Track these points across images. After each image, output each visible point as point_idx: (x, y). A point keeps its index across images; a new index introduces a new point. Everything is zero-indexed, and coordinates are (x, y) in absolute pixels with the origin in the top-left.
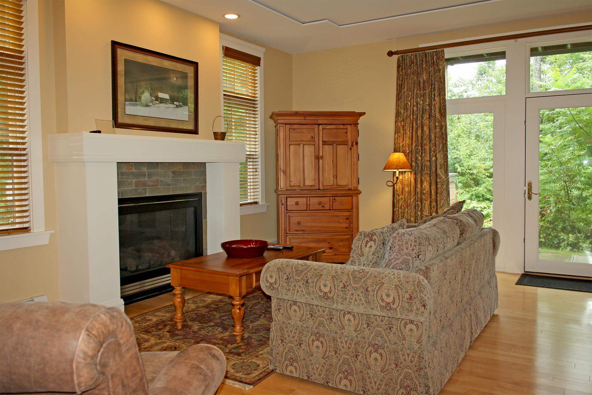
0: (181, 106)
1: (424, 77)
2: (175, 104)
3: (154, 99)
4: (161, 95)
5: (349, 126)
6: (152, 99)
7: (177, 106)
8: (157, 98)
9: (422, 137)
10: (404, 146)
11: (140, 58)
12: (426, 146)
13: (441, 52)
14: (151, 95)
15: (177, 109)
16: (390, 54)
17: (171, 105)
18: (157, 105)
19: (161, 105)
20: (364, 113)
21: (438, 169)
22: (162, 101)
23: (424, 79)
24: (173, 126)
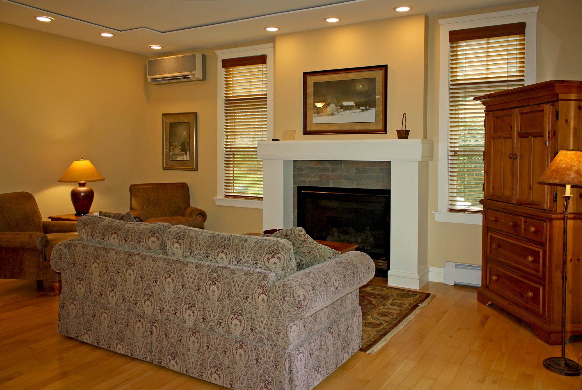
0: (366, 109)
2: (360, 109)
3: (339, 108)
4: (346, 103)
6: (337, 109)
7: (363, 110)
8: (342, 107)
11: (325, 78)
14: (336, 106)
15: (363, 113)
17: (357, 110)
18: (343, 113)
19: (346, 112)
22: (348, 108)
24: (358, 128)
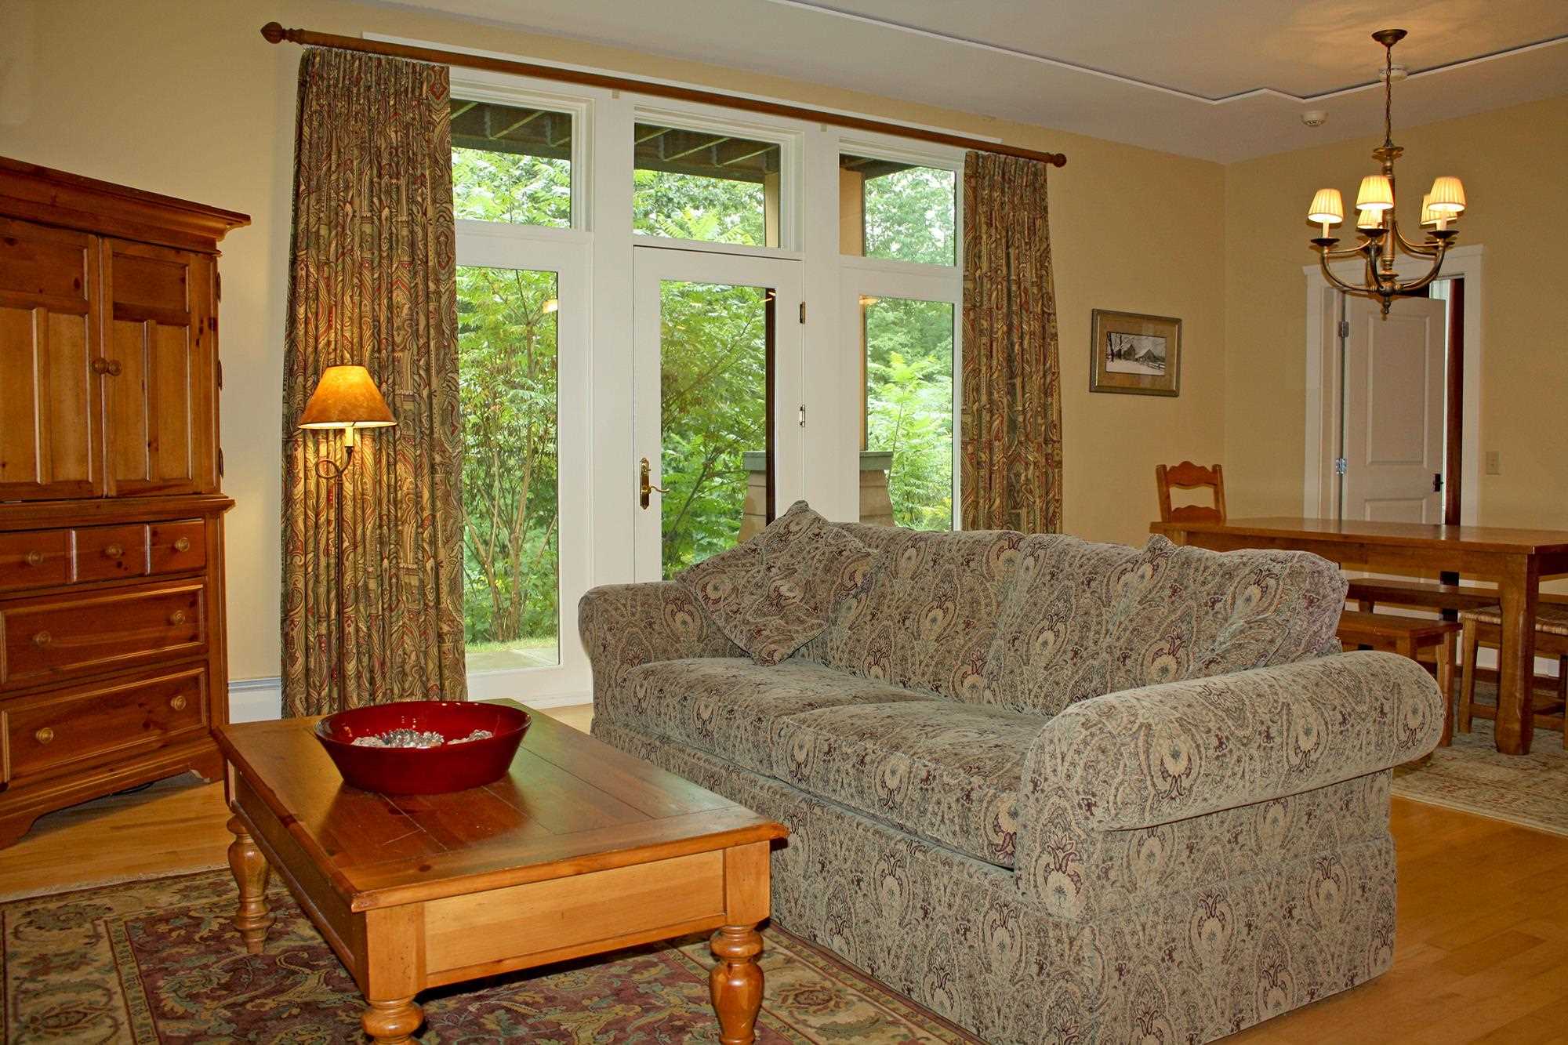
1: (393, 135)
5: (192, 255)
9: (390, 320)
10: (333, 346)
12: (402, 350)
13: (441, 72)
16: (274, 33)
20: (246, 218)
21: (437, 425)
23: (391, 143)
